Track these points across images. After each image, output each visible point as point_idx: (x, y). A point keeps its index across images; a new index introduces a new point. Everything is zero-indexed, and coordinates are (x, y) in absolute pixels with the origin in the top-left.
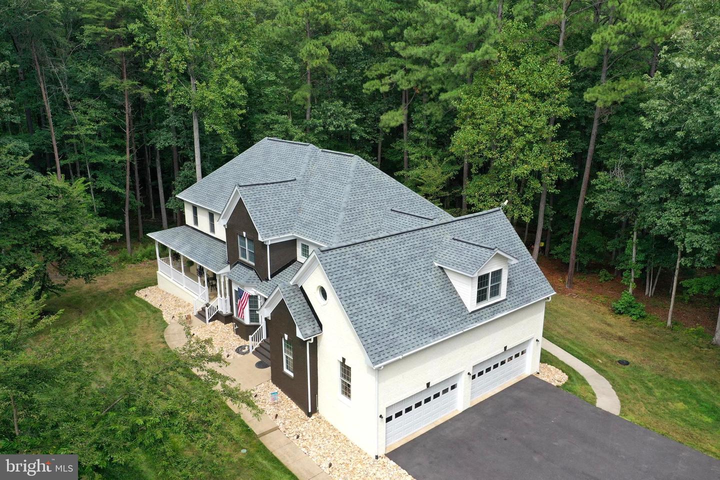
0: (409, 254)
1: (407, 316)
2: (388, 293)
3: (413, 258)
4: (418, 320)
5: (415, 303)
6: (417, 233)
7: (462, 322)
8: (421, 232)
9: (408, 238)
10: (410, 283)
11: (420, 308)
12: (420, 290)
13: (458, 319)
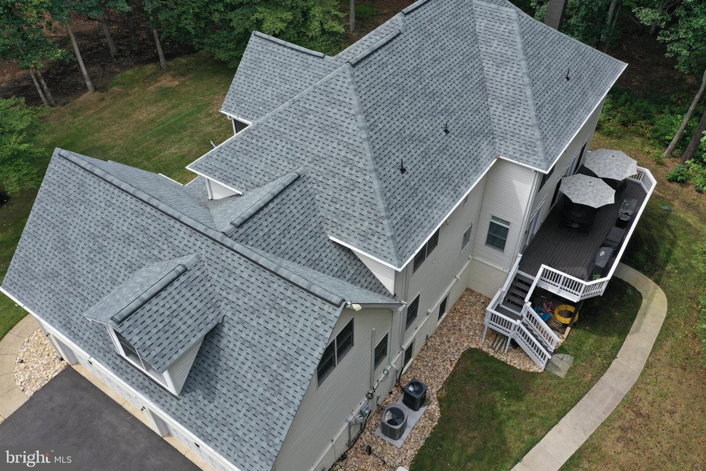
0: (130, 232)
1: (62, 283)
2: (70, 247)
3: (128, 240)
4: (66, 297)
5: (81, 281)
6: (165, 218)
7: (102, 350)
8: (172, 222)
9: (149, 216)
10: (97, 259)
11: (80, 290)
12: (99, 277)
13: (100, 343)
